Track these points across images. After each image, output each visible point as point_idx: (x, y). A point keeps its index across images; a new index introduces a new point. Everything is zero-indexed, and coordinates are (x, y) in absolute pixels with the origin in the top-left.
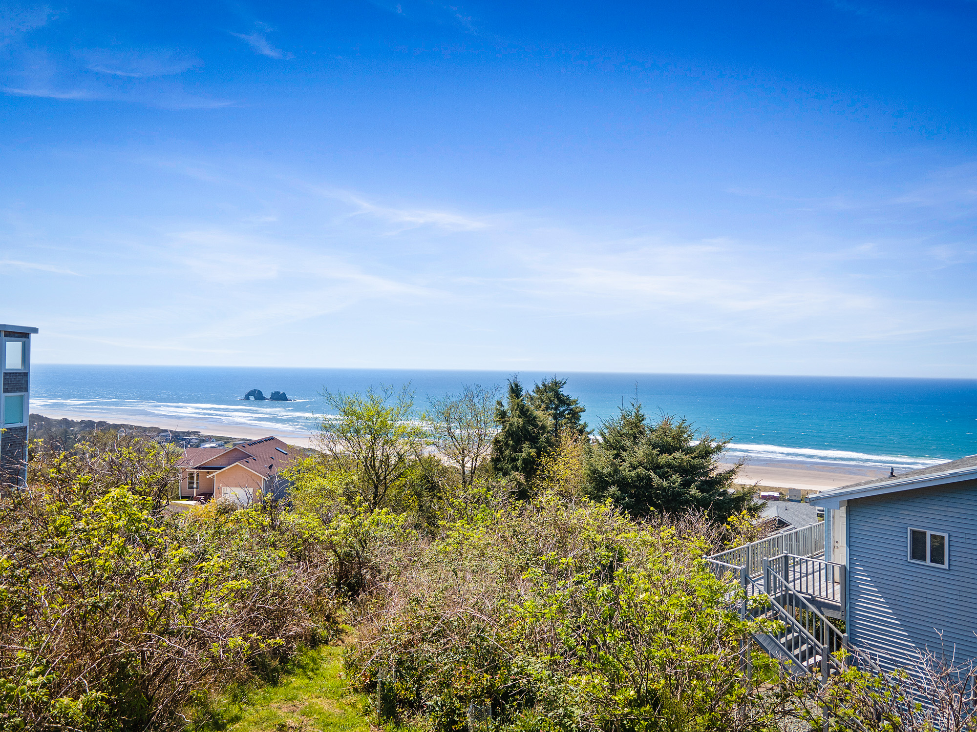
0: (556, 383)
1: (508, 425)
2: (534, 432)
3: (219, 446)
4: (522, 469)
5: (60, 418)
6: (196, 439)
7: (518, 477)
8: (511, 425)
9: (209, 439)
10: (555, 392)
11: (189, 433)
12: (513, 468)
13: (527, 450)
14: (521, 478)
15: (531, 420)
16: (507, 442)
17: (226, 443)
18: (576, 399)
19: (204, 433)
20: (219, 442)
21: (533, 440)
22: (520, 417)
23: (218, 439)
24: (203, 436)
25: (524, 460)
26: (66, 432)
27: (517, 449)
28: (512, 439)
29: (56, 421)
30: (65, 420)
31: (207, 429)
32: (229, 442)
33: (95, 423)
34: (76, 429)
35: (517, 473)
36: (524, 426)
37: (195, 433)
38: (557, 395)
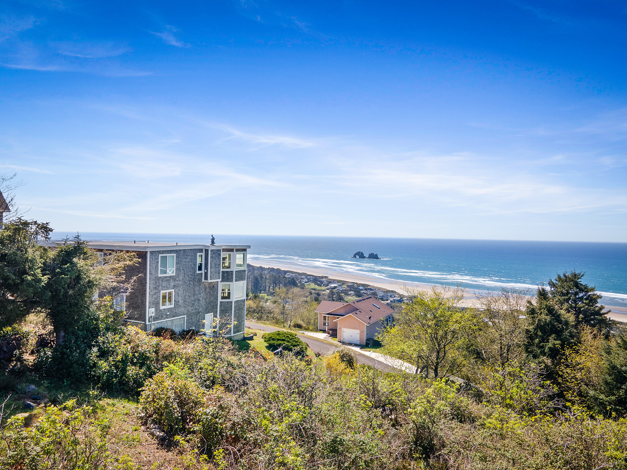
0: (575, 275)
1: (537, 320)
2: (559, 327)
3: (339, 286)
4: (549, 355)
5: (259, 266)
6: (327, 281)
7: (546, 361)
8: (539, 320)
9: (333, 281)
10: (574, 282)
11: (322, 277)
12: (541, 353)
13: (553, 342)
14: (549, 362)
15: (557, 317)
16: (536, 333)
17: (343, 284)
18: (593, 287)
19: (331, 277)
20: (339, 284)
21: (559, 333)
22: (547, 315)
23: (339, 281)
24: (330, 279)
25: (550, 348)
26: (261, 274)
27: (545, 339)
28: (541, 331)
29: (257, 267)
30: (261, 267)
31: (332, 275)
32: (344, 284)
33: (275, 269)
34: (266, 272)
35: (545, 357)
36: (550, 322)
37: (326, 277)
38: (577, 285)
